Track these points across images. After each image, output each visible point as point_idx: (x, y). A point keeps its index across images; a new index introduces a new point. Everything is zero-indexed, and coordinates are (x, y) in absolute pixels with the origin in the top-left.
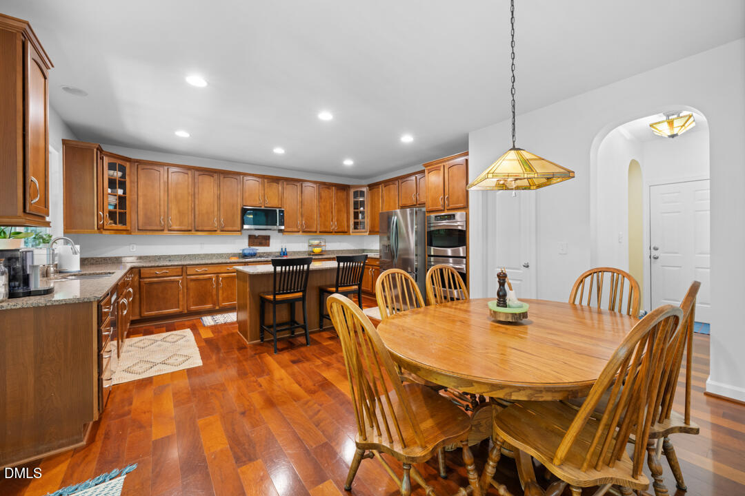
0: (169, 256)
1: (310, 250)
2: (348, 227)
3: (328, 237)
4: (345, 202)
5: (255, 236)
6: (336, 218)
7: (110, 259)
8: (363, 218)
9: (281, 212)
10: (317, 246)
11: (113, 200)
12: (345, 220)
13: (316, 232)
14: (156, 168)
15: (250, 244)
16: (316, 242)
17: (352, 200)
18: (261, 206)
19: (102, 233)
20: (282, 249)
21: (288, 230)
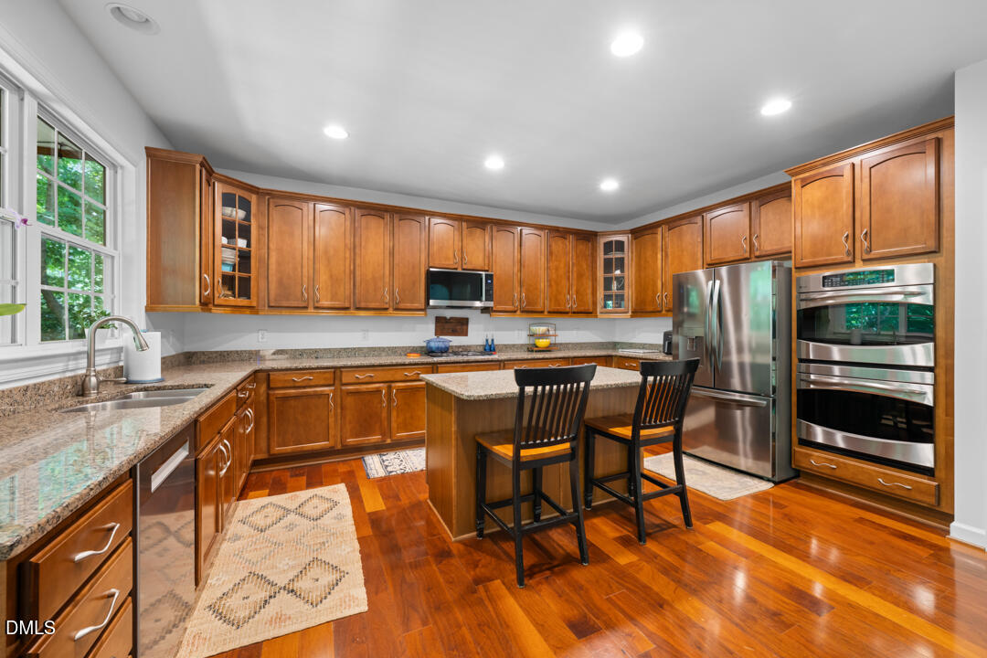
0: (316, 351)
1: (532, 342)
2: (595, 304)
3: (559, 321)
4: (590, 258)
5: (445, 318)
6: (574, 288)
7: (229, 353)
8: (621, 288)
9: (489, 277)
10: (543, 336)
11: (231, 256)
12: (589, 291)
13: (542, 312)
14: (296, 204)
15: (439, 332)
16: (541, 329)
17: (601, 257)
18: (456, 267)
19: (210, 310)
20: (487, 340)
21: (499, 308)
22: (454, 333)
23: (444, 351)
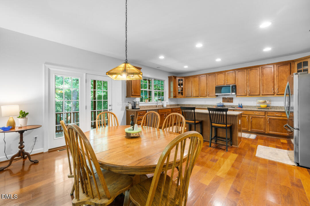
5: (226, 98)
6: (278, 85)
9: (233, 86)
10: (263, 103)
11: (180, 89)
13: (259, 95)
14: (189, 78)
15: (223, 101)
17: (296, 70)
18: (224, 84)
19: (176, 98)
20: (239, 104)
21: (239, 94)
22: (228, 102)
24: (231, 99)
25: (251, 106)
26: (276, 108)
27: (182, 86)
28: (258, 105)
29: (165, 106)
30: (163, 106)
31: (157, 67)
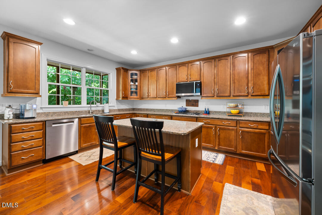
5: (190, 100)
6: (252, 83)
9: (198, 83)
10: (235, 108)
11: (134, 87)
13: (230, 96)
14: (146, 71)
18: (187, 81)
19: (128, 99)
20: (205, 109)
21: (205, 95)
22: (193, 105)
23: (186, 111)
24: (196, 102)
25: (220, 112)
26: (249, 115)
27: (137, 84)
28: (228, 110)
29: (107, 111)
30: (103, 111)
31: (88, 50)
